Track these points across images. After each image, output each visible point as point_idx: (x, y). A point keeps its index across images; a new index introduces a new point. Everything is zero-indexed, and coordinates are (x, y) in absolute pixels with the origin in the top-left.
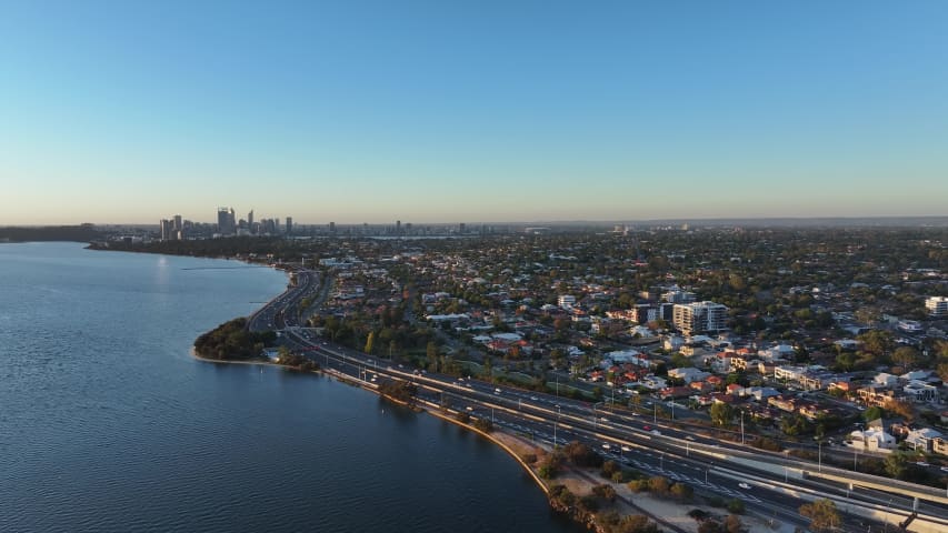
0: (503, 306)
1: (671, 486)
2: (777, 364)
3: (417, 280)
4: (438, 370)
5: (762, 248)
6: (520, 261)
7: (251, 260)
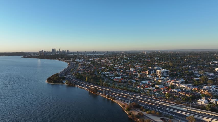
0: (117, 70)
1: (156, 112)
2: (181, 84)
3: (97, 64)
4: (102, 85)
5: (177, 57)
6: (121, 60)
7: (59, 60)
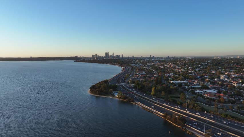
3: (161, 70)
7: (112, 64)
